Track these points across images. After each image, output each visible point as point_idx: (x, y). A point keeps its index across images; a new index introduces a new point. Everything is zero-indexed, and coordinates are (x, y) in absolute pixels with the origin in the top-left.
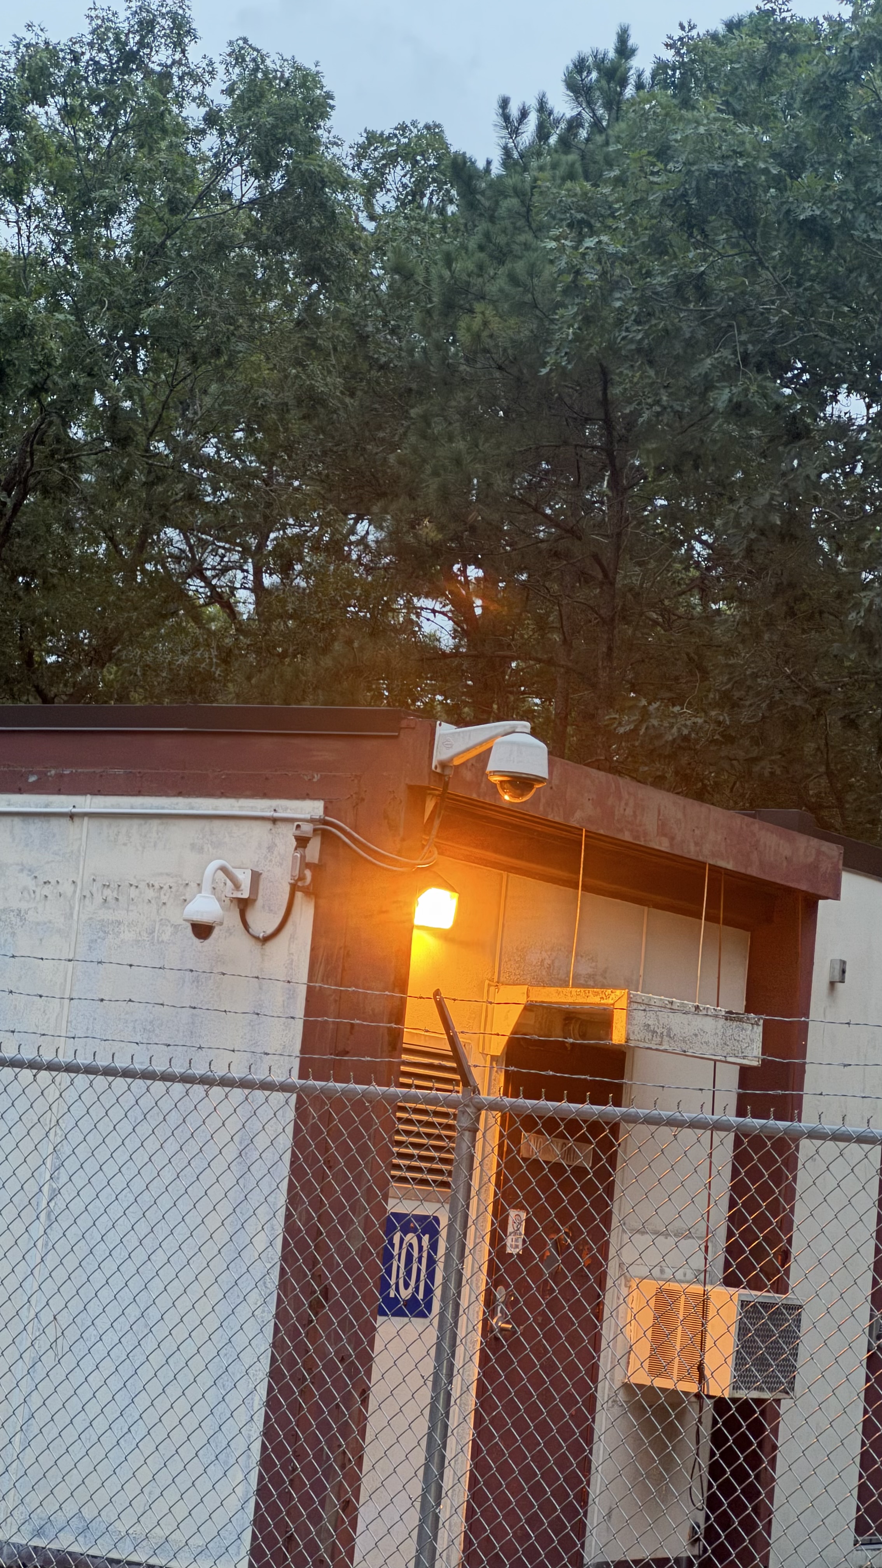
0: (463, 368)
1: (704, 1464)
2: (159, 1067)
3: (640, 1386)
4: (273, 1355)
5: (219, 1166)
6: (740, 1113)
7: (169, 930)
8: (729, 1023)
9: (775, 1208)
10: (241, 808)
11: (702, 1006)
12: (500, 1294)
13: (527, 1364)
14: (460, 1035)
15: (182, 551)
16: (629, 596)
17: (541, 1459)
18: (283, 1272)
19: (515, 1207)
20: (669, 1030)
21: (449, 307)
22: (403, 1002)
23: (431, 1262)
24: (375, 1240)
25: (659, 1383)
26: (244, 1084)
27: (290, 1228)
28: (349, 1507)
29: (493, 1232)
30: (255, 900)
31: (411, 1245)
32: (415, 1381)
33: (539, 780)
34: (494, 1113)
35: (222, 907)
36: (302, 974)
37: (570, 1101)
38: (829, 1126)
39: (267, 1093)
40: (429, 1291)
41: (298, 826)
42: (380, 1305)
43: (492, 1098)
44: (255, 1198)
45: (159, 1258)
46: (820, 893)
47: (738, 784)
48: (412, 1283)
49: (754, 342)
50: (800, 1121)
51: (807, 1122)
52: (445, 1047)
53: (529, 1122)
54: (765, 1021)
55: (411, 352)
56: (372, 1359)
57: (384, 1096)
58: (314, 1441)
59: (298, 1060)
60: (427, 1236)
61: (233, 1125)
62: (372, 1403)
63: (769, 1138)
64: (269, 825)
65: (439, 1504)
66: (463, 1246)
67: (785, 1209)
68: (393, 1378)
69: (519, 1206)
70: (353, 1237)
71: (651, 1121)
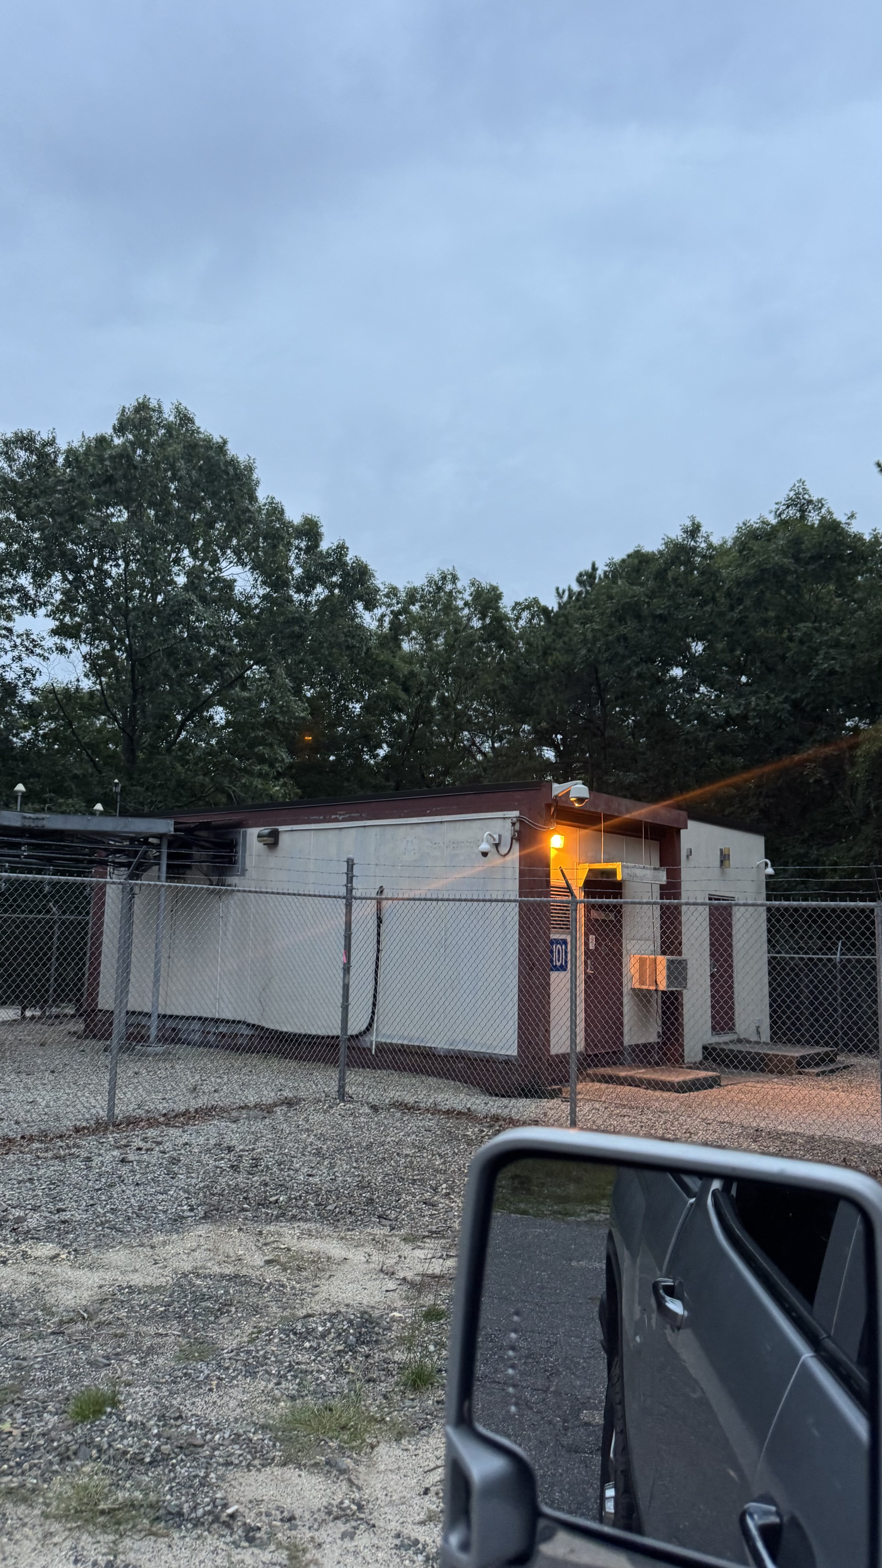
0: (551, 673)
1: (660, 1011)
2: (475, 897)
3: (637, 988)
4: (519, 985)
5: (496, 927)
6: (661, 898)
7: (474, 855)
8: (655, 871)
9: (675, 928)
10: (493, 815)
11: (645, 866)
12: (589, 961)
13: (600, 983)
14: (569, 880)
15: (469, 738)
16: (610, 739)
17: (607, 1013)
18: (520, 959)
19: (591, 934)
20: (636, 875)
21: (545, 654)
22: (549, 870)
23: (566, 953)
24: (548, 947)
25: (643, 987)
26: (502, 901)
27: (521, 945)
28: (548, 1031)
29: (585, 942)
30: (500, 843)
31: (559, 948)
32: (565, 990)
33: (587, 798)
34: (582, 904)
35: (490, 846)
36: (518, 865)
37: (606, 898)
38: (690, 901)
39: (509, 903)
40: (566, 962)
41: (512, 819)
42: (551, 967)
43: (581, 899)
44: (509, 936)
46: (681, 827)
48: (561, 960)
49: (644, 654)
50: (681, 900)
51: (683, 901)
52: (564, 884)
53: (593, 906)
54: (667, 869)
55: (534, 670)
56: (550, 984)
57: (546, 901)
58: (534, 1011)
59: (518, 892)
60: (564, 945)
61: (500, 914)
62: (552, 998)
63: (672, 906)
64: (502, 820)
66: (576, 947)
67: (679, 928)
68: (558, 990)
69: (593, 934)
70: (541, 946)
71: (633, 903)
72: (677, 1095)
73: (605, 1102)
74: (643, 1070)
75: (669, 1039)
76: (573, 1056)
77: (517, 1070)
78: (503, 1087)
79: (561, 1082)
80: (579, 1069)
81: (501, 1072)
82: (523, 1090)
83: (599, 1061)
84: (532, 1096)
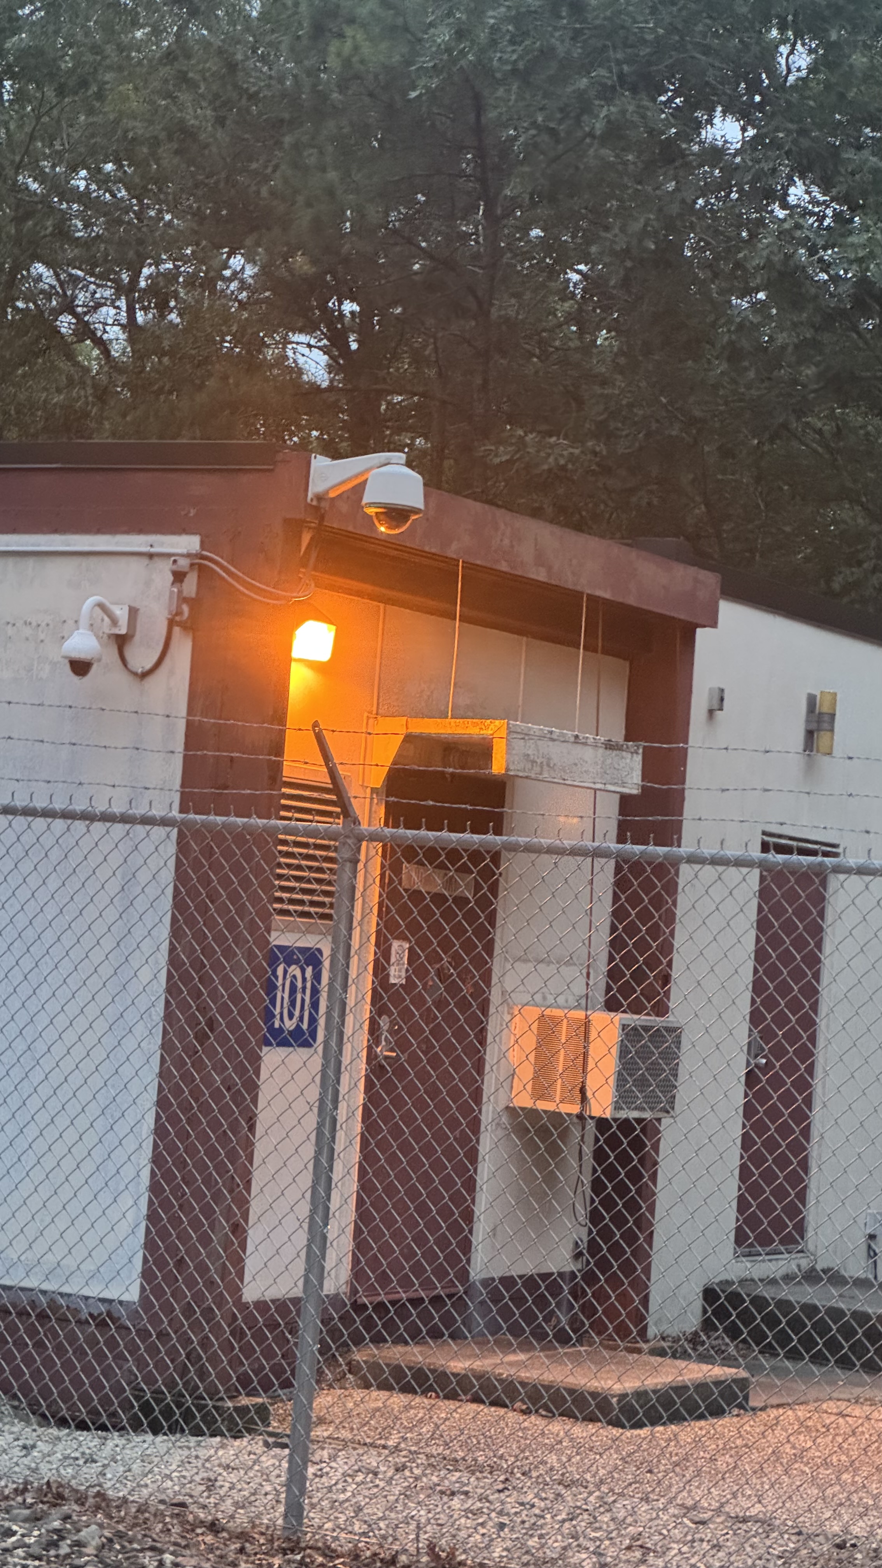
0: (335, 95)
1: (587, 1179)
2: (40, 803)
3: (522, 1109)
4: (160, 1085)
5: (102, 899)
6: (621, 839)
7: (47, 668)
8: (608, 752)
9: (654, 932)
10: (117, 544)
11: (581, 736)
12: (384, 1022)
13: (411, 1089)
14: (339, 767)
15: (52, 287)
16: (504, 328)
17: (426, 1180)
18: (167, 1003)
19: (397, 938)
20: (549, 759)
21: (319, 31)
22: (282, 733)
23: (315, 992)
24: (258, 971)
25: (542, 1105)
26: (125, 819)
27: (173, 961)
28: (239, 1230)
29: (376, 961)
30: (132, 636)
31: (294, 977)
32: (300, 1107)
33: (416, 511)
34: (375, 844)
35: (101, 645)
36: (182, 709)
37: (450, 830)
38: (707, 851)
39: (148, 827)
40: (313, 1020)
41: (175, 561)
42: (265, 1035)
43: (373, 828)
44: (139, 932)
45: (45, 992)
46: (699, 621)
47: (614, 515)
48: (297, 1013)
49: (629, 61)
50: (679, 846)
51: (685, 849)
52: (325, 780)
53: (410, 852)
54: (645, 748)
55: (281, 80)
56: (258, 1087)
57: (265, 829)
58: (202, 1167)
59: (178, 794)
60: (310, 968)
61: (115, 859)
62: (259, 1130)
63: (649, 864)
64: (145, 561)
65: (326, 1225)
66: (346, 977)
67: (665, 933)
68: (279, 1105)
69: (402, 937)
70: (237, 968)
71: (529, 849)
72: (616, 1432)
73: (397, 1449)
74: (522, 1357)
75: (603, 1265)
76: (311, 1309)
77: (133, 1349)
78: (86, 1399)
79: (267, 1386)
80: (324, 1350)
81: (80, 1353)
82: (146, 1409)
83: (390, 1326)
84: (174, 1429)
